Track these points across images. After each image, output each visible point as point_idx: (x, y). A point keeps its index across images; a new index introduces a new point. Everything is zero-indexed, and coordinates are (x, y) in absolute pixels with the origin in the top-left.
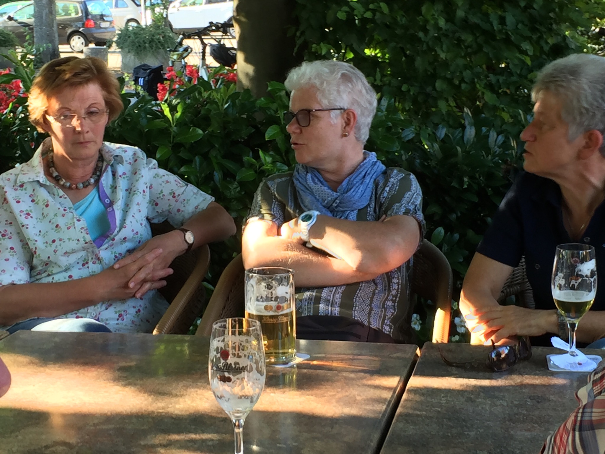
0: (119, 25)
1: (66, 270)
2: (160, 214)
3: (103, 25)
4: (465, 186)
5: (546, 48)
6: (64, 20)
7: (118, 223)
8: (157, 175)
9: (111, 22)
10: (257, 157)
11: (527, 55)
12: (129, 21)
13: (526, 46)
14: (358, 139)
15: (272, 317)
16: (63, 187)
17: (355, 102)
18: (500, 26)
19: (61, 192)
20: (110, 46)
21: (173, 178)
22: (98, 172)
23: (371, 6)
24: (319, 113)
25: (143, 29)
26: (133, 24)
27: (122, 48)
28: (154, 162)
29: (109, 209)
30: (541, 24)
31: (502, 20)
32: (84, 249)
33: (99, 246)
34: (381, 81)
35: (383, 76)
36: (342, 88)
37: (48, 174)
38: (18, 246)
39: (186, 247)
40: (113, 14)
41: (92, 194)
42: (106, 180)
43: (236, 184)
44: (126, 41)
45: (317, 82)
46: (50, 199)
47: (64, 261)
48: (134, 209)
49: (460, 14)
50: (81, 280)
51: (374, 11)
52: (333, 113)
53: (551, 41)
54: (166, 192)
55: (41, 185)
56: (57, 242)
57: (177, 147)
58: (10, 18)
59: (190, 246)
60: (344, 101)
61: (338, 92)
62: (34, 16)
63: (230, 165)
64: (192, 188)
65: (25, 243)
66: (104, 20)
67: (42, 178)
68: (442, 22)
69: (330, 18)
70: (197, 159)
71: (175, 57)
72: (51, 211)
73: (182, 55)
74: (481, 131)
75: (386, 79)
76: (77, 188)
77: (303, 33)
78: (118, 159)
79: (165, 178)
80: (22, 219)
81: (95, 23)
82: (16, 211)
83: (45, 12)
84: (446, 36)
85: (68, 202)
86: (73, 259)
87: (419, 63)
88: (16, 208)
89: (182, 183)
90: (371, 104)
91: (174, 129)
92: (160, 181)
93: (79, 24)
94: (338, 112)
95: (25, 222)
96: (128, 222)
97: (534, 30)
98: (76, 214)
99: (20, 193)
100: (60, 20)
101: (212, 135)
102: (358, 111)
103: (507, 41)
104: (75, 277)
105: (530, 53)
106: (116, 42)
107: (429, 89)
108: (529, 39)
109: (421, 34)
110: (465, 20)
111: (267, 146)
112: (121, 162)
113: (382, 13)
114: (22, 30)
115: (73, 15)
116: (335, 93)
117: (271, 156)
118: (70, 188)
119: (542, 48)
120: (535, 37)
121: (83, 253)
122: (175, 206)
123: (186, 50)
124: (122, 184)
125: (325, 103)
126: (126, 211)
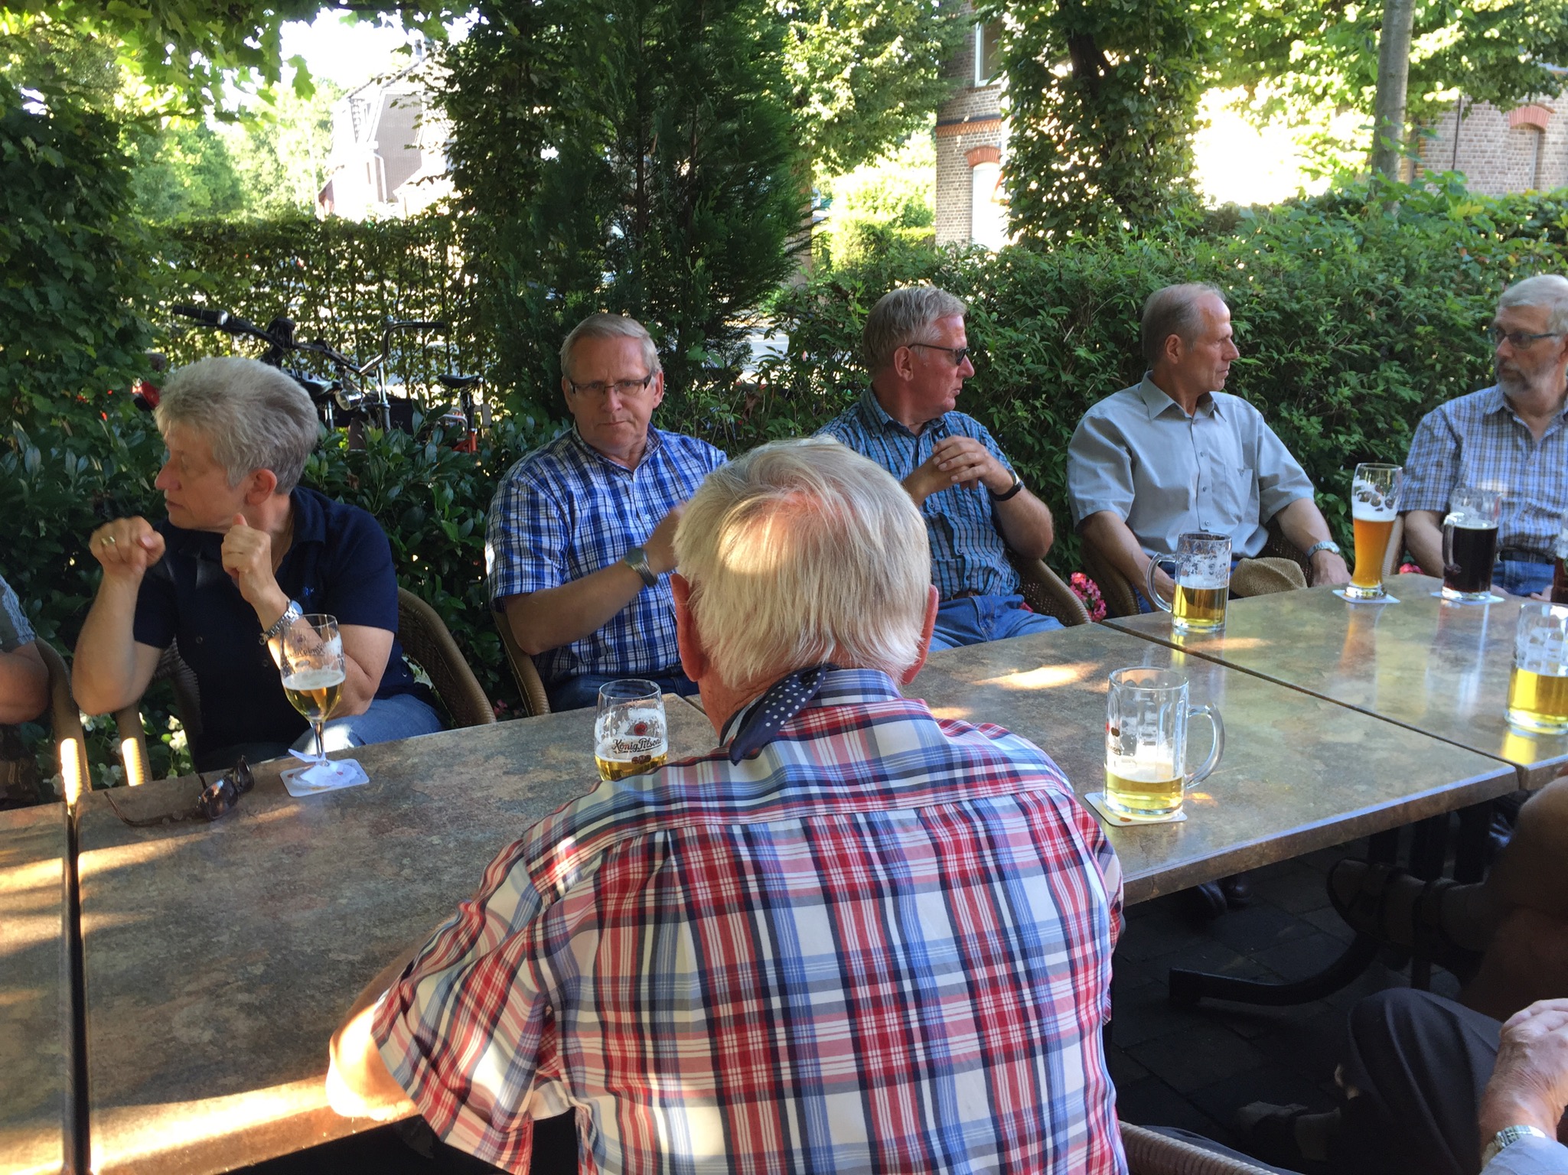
4: (43, 534)
5: (112, 334)
11: (86, 343)
13: (83, 332)
18: (42, 307)
30: (99, 302)
31: (44, 299)
53: (117, 324)
74: (50, 454)
97: (92, 310)
103: (54, 325)
105: (91, 341)
108: (87, 322)
119: (105, 334)
120: (93, 320)
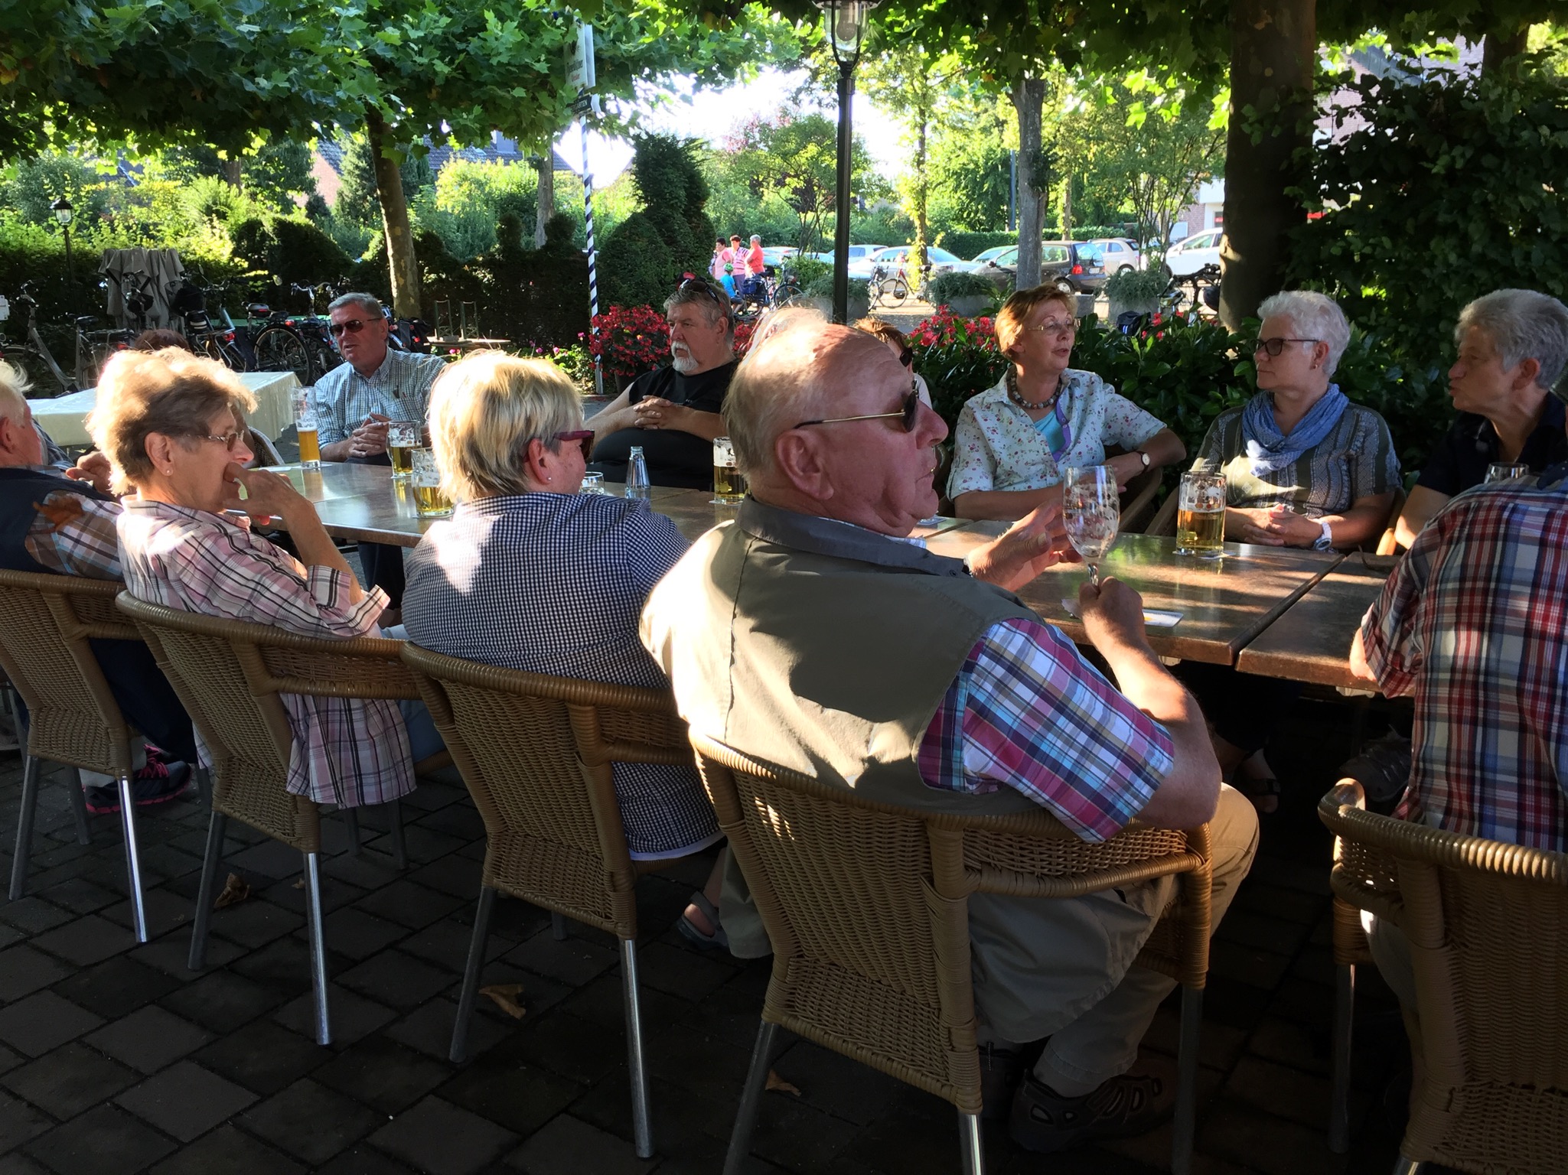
0: (1111, 270)
1: (1026, 481)
2: (1113, 437)
3: (1093, 271)
6: (1052, 266)
7: (1073, 438)
8: (1113, 399)
9: (1101, 268)
10: (1224, 393)
12: (1122, 267)
14: (1324, 371)
15: (1203, 514)
16: (1025, 408)
17: (1329, 335)
19: (1022, 412)
20: (1097, 295)
21: (1128, 403)
22: (1057, 395)
23: (1371, 241)
24: (1292, 344)
25: (1136, 275)
26: (1127, 270)
27: (1110, 296)
28: (1112, 387)
29: (1065, 426)
32: (1044, 462)
33: (1057, 461)
34: (1376, 320)
35: (1379, 315)
36: (1319, 320)
37: (1011, 396)
38: (984, 459)
39: (1143, 468)
40: (1105, 259)
41: (1051, 414)
42: (1063, 401)
43: (1199, 418)
44: (1115, 288)
45: (1294, 312)
46: (1013, 417)
47: (1024, 473)
48: (1088, 427)
49: (1476, 248)
50: (1039, 491)
51: (1374, 247)
52: (1306, 345)
54: (1120, 416)
55: (1006, 405)
56: (1020, 453)
57: (1144, 380)
58: (993, 265)
59: (1146, 467)
60: (1319, 333)
61: (1315, 324)
62: (1018, 261)
63: (1195, 400)
64: (1145, 414)
65: (991, 456)
66: (1094, 266)
67: (1006, 399)
68: (1453, 258)
69: (1323, 256)
70: (1163, 393)
71: (1165, 303)
72: (1013, 428)
73: (1173, 301)
75: (1381, 319)
76: (1038, 408)
77: (1293, 271)
78: (1075, 382)
79: (1122, 403)
80: (988, 434)
81: (1084, 269)
82: (984, 428)
83: (1031, 256)
84: (1456, 273)
85: (1029, 420)
86: (1033, 469)
87: (1422, 301)
88: (984, 425)
89: (1136, 408)
90: (1344, 337)
91: (1142, 363)
92: (1116, 405)
93: (1066, 270)
94: (1311, 343)
95: (992, 437)
96: (1082, 437)
98: (1037, 430)
99: (988, 413)
100: (1045, 266)
101: (1179, 370)
102: (1331, 345)
104: (1034, 488)
106: (1105, 290)
107: (1431, 331)
109: (1426, 271)
110: (1483, 255)
111: (1235, 382)
112: (1078, 385)
113: (1383, 248)
114: (1004, 277)
115: (1060, 261)
116: (1311, 325)
117: (1239, 392)
118: (1032, 408)
121: (1041, 466)
122: (1127, 429)
123: (1178, 295)
124: (1078, 405)
125: (1300, 334)
126: (1080, 429)
